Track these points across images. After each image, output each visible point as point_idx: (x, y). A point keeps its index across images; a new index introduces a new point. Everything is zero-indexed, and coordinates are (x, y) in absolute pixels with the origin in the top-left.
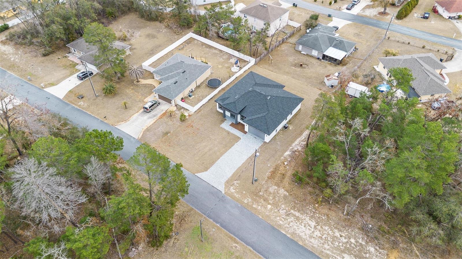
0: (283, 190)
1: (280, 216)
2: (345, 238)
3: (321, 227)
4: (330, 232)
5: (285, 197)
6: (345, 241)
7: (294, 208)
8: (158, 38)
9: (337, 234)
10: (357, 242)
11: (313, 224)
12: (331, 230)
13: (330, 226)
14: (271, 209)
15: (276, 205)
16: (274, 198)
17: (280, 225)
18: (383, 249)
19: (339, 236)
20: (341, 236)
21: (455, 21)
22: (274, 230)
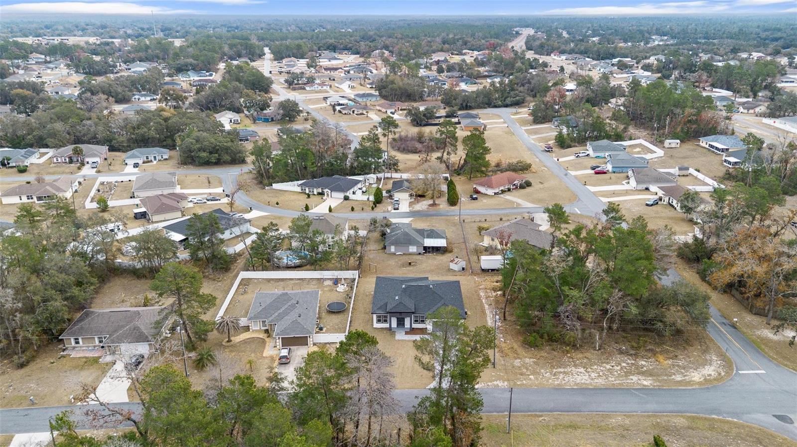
0: (527, 359)
1: (550, 379)
2: (617, 366)
3: (591, 369)
4: (602, 368)
5: (536, 363)
6: (619, 368)
7: (553, 367)
9: (608, 367)
10: (628, 364)
11: (582, 370)
12: (600, 366)
13: (596, 364)
14: (536, 378)
15: (535, 373)
16: (527, 369)
17: (559, 385)
18: (650, 358)
19: (611, 367)
20: (613, 366)
21: (502, 196)
22: (559, 389)
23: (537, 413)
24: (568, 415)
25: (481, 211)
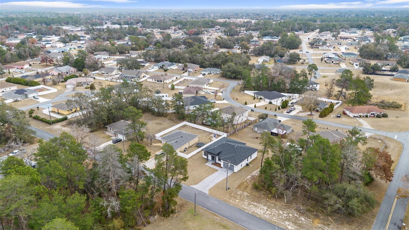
0: (246, 193)
1: (244, 205)
2: (286, 214)
3: (271, 210)
4: (276, 212)
5: (247, 196)
6: (286, 215)
7: (253, 201)
8: (163, 125)
9: (281, 212)
10: (293, 216)
11: (265, 208)
12: (277, 211)
13: (276, 209)
14: (239, 202)
15: (241, 200)
16: (241, 197)
17: (245, 209)
18: (310, 218)
19: (282, 213)
20: (283, 213)
21: (358, 119)
22: (241, 211)
23: (217, 214)
24: (229, 222)
25: (333, 124)
